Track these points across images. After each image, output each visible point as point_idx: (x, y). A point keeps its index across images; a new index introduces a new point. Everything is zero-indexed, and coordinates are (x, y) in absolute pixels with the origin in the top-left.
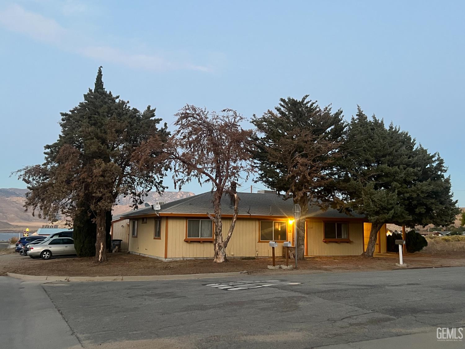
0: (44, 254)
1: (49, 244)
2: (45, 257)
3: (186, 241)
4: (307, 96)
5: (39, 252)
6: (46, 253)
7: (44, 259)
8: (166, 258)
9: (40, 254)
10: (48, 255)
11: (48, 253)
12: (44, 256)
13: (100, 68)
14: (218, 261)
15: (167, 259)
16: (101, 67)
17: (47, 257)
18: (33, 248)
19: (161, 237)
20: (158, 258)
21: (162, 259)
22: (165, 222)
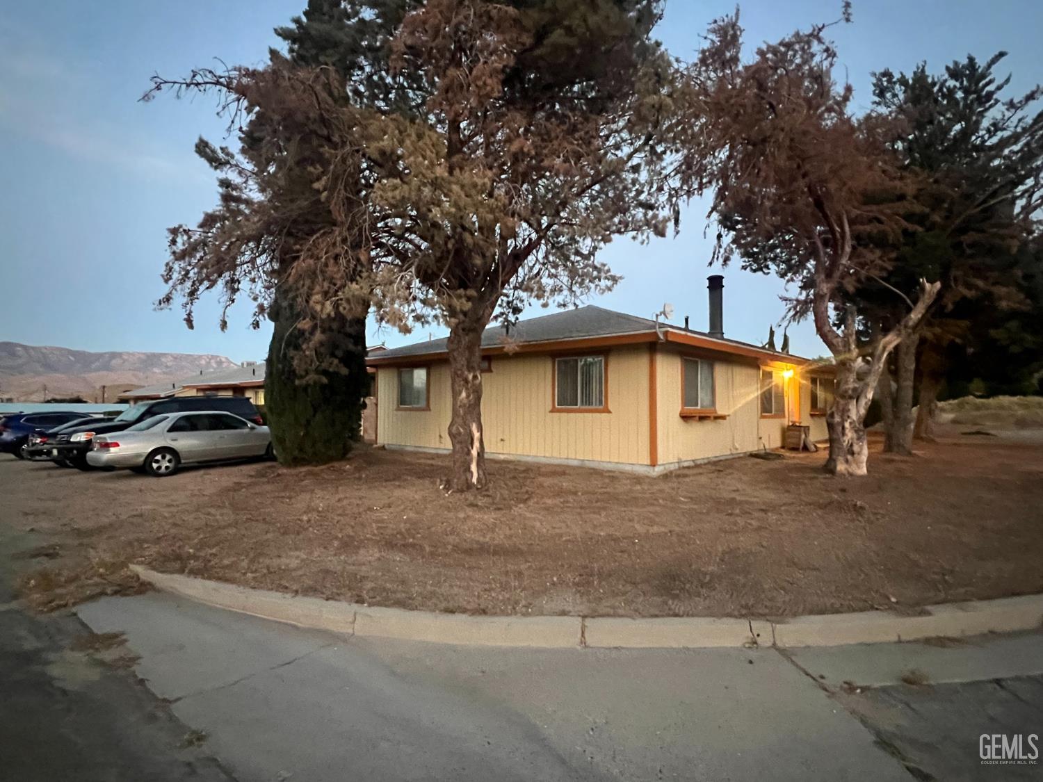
0: (157, 461)
1: (170, 430)
2: (159, 468)
5: (138, 455)
6: (164, 457)
7: (156, 474)
9: (142, 459)
10: (170, 461)
11: (168, 457)
12: (155, 465)
14: (858, 472)
15: (655, 469)
17: (167, 468)
18: (117, 445)
19: (610, 408)
20: (588, 464)
21: (628, 468)
22: (643, 362)
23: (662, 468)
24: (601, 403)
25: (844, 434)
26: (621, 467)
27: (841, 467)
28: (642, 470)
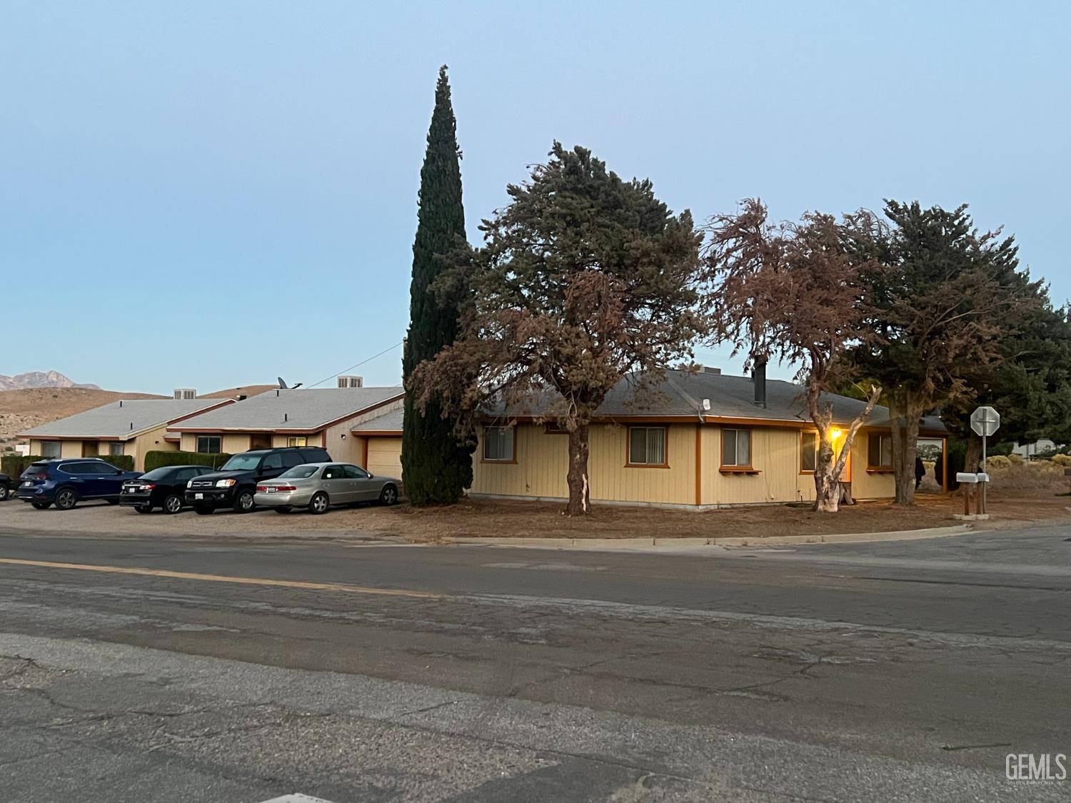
0: (317, 502)
1: (322, 478)
2: (318, 507)
3: (724, 473)
4: (965, 206)
5: (306, 497)
6: (321, 499)
7: (316, 512)
8: (698, 504)
9: (308, 501)
10: (324, 502)
11: (323, 499)
12: (316, 505)
13: (442, 69)
14: (831, 510)
15: (700, 507)
16: (446, 67)
17: (323, 508)
18: (294, 488)
19: (669, 464)
20: (653, 505)
21: (682, 507)
22: (692, 435)
23: (705, 507)
24: (662, 461)
25: (822, 485)
26: (676, 506)
27: (821, 507)
28: (690, 508)
